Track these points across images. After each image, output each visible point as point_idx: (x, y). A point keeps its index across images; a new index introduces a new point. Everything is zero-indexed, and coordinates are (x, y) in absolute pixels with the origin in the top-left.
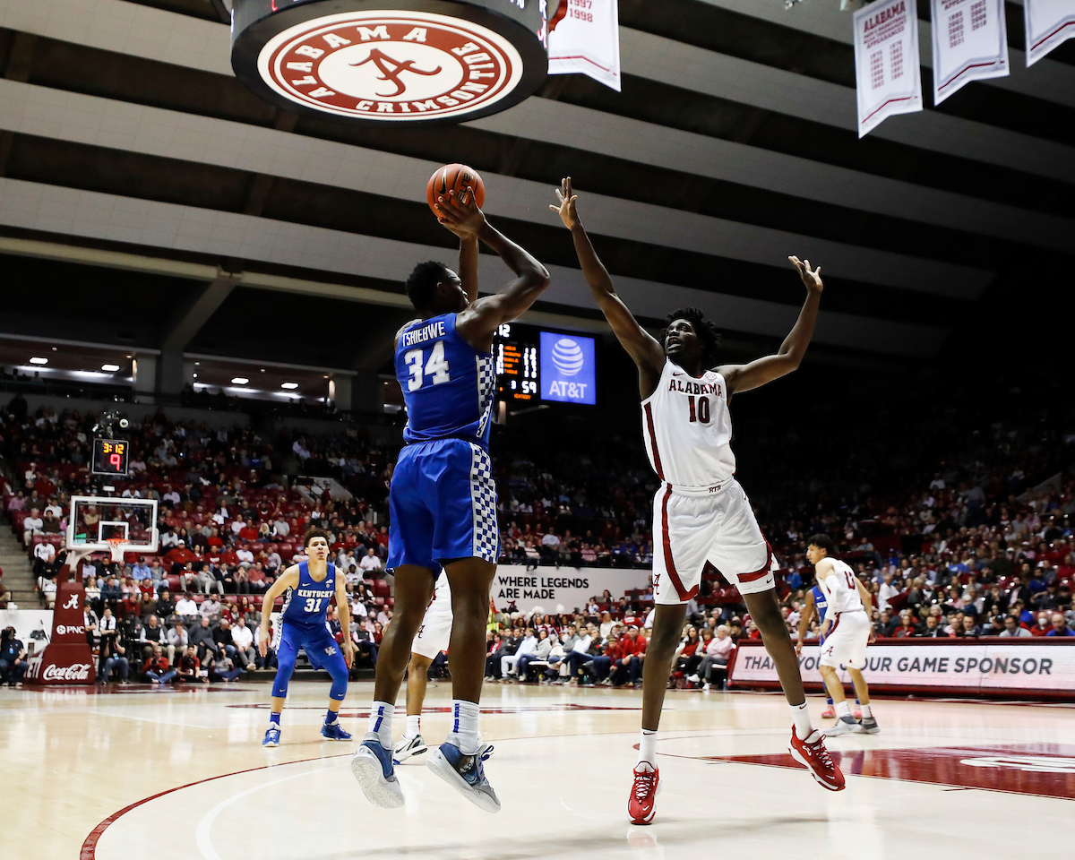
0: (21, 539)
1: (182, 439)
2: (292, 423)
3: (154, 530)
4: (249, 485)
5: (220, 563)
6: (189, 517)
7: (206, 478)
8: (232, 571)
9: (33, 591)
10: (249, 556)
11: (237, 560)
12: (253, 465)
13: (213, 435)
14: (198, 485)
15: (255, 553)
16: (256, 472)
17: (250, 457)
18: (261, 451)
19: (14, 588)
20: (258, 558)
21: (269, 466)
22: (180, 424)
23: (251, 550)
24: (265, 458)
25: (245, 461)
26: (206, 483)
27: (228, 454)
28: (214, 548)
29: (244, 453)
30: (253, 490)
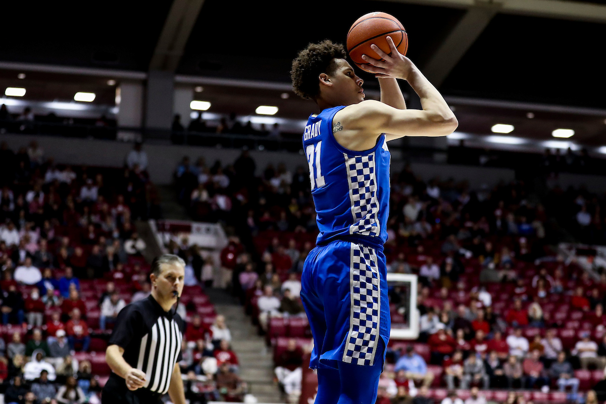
0: (256, 321)
1: (434, 202)
2: (565, 180)
3: (414, 313)
4: (518, 257)
5: (488, 352)
6: (449, 297)
7: (467, 248)
8: (502, 362)
9: (271, 383)
10: (523, 344)
11: (506, 349)
12: (522, 233)
13: (473, 195)
14: (458, 257)
15: (531, 340)
16: (528, 242)
17: (518, 223)
18: (531, 216)
19: (251, 379)
20: (533, 345)
21: (541, 233)
22: (433, 183)
23: (524, 335)
24: (537, 224)
25: (512, 226)
26: (468, 254)
27: (492, 219)
28: (480, 334)
29: (511, 218)
30: (523, 264)
